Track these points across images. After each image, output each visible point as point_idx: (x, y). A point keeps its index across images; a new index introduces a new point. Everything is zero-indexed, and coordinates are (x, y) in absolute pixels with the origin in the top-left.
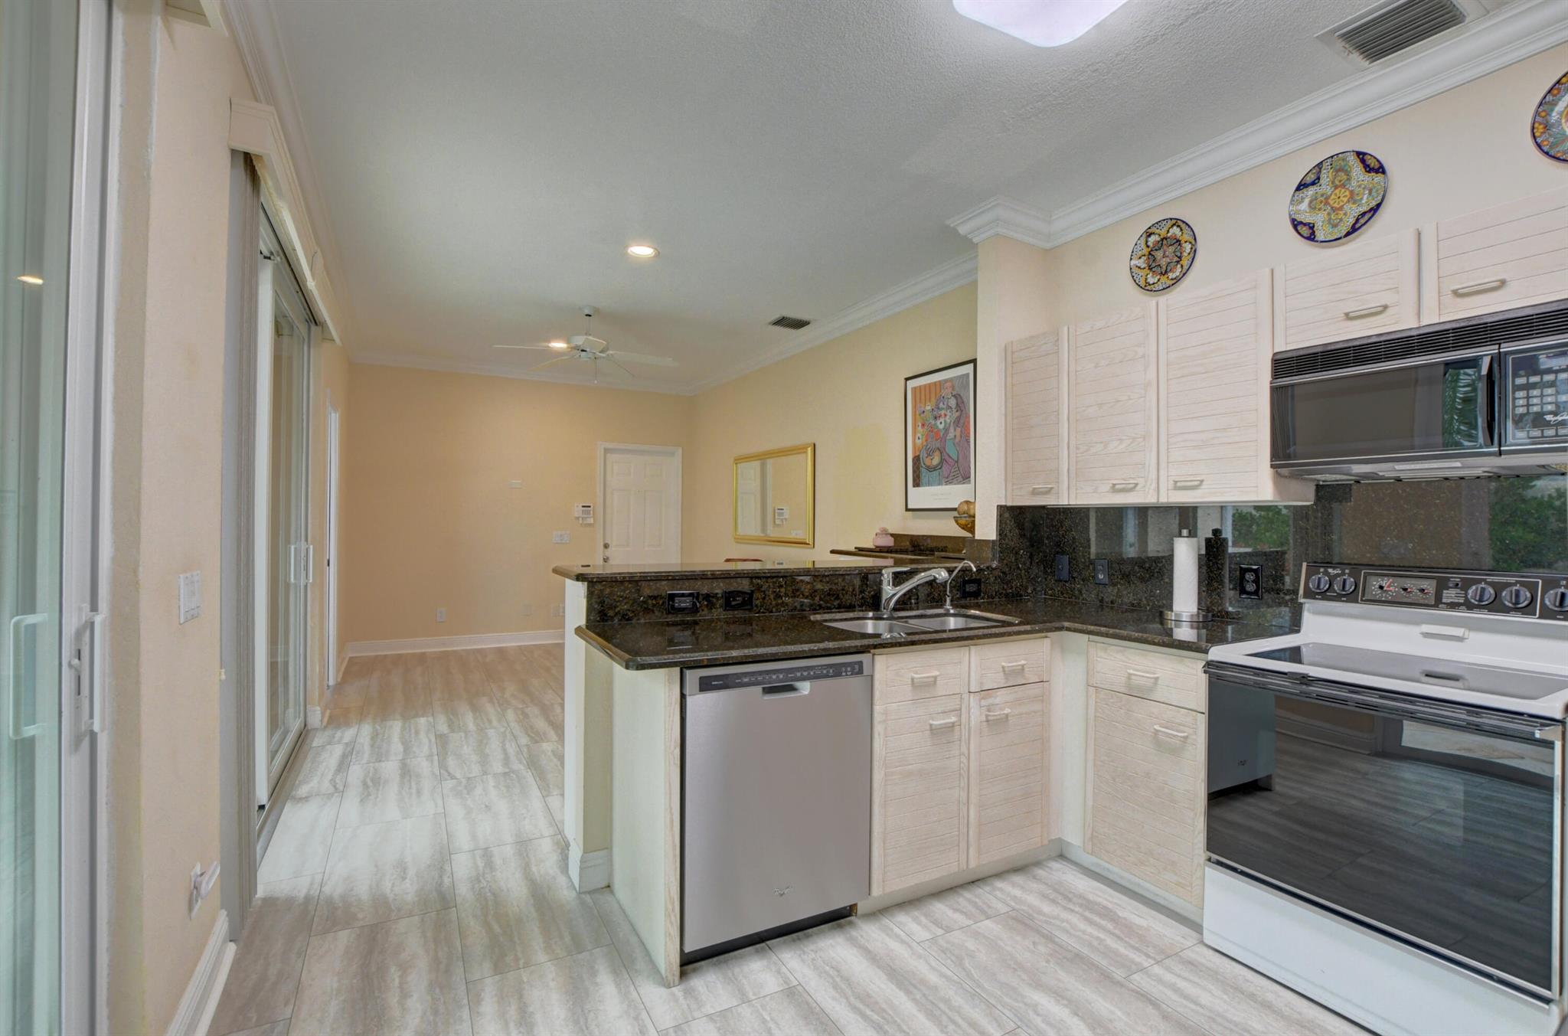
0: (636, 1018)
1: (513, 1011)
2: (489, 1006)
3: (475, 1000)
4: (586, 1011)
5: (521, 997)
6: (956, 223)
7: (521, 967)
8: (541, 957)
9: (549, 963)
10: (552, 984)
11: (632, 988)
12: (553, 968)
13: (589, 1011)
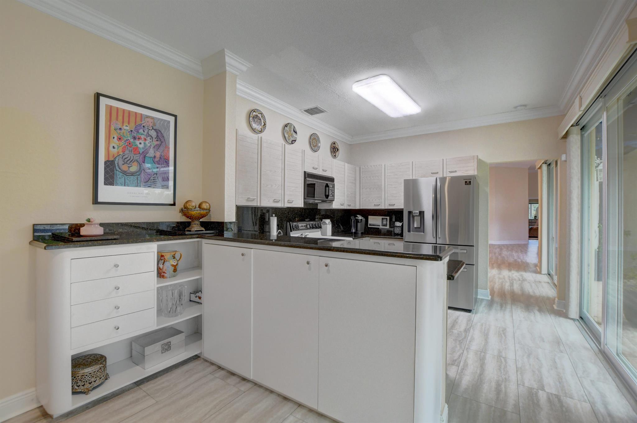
0: (462, 372)
1: (502, 396)
2: (511, 401)
3: (516, 406)
4: (476, 382)
5: (498, 398)
6: (228, 54)
7: (493, 408)
8: (483, 406)
9: (482, 402)
10: (484, 395)
11: (456, 379)
12: (481, 399)
13: (475, 381)
